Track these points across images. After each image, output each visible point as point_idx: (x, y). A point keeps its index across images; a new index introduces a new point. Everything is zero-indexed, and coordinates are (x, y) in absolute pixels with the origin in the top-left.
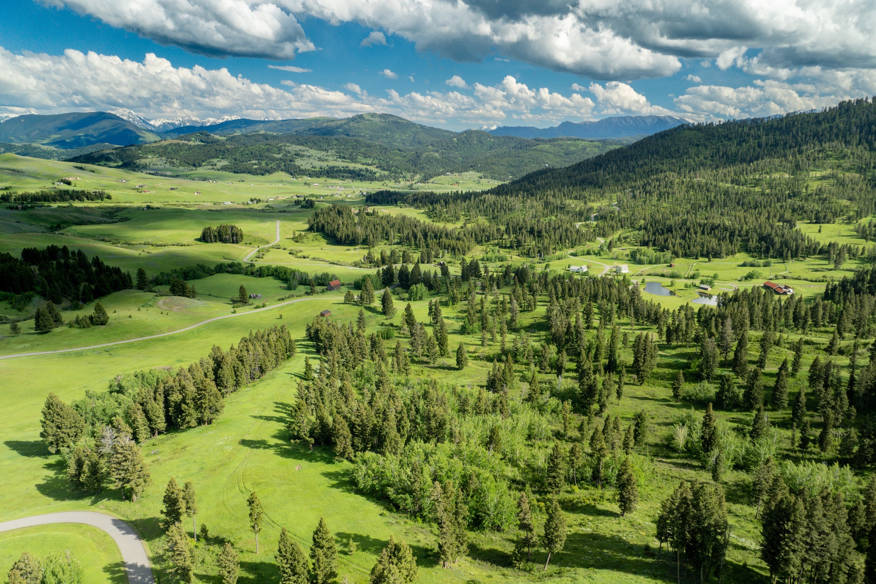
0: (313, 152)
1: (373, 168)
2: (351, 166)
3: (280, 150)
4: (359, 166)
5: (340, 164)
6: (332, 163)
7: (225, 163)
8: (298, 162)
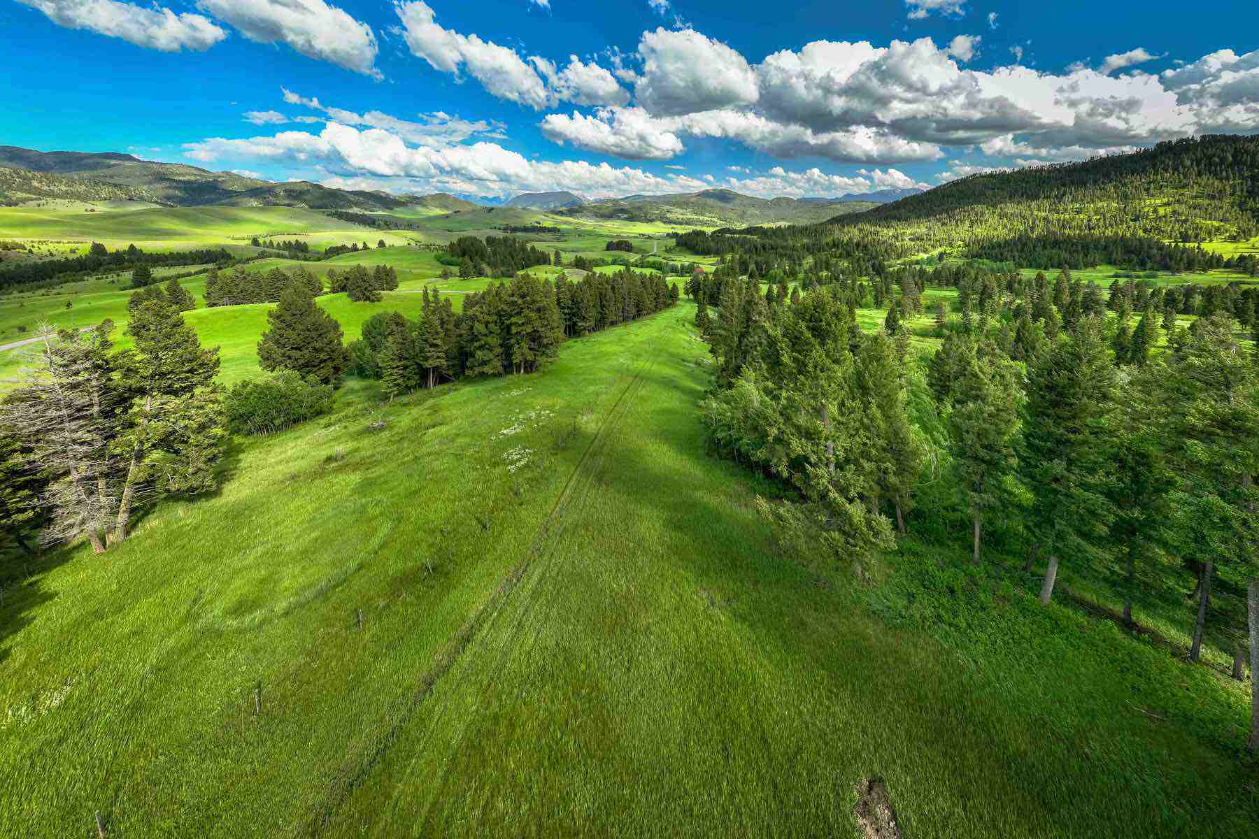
0: (678, 210)
1: (715, 220)
2: (701, 218)
3: (658, 209)
4: (706, 218)
5: (694, 217)
6: (689, 216)
7: (626, 216)
8: (668, 215)
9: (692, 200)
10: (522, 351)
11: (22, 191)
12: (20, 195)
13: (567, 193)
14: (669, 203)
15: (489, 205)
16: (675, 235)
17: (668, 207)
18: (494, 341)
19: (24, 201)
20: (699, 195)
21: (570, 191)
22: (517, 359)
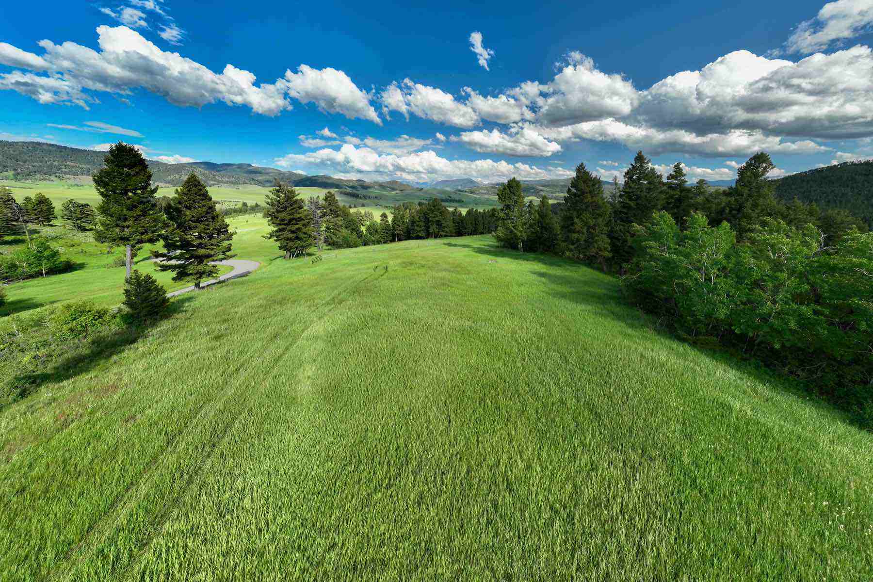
0: (549, 190)
3: (533, 189)
6: (557, 194)
8: (541, 193)
10: (433, 228)
11: (213, 180)
12: (212, 182)
13: (471, 179)
14: (542, 185)
15: (420, 187)
17: (541, 188)
18: (422, 224)
19: (214, 185)
21: (473, 178)
22: (431, 231)
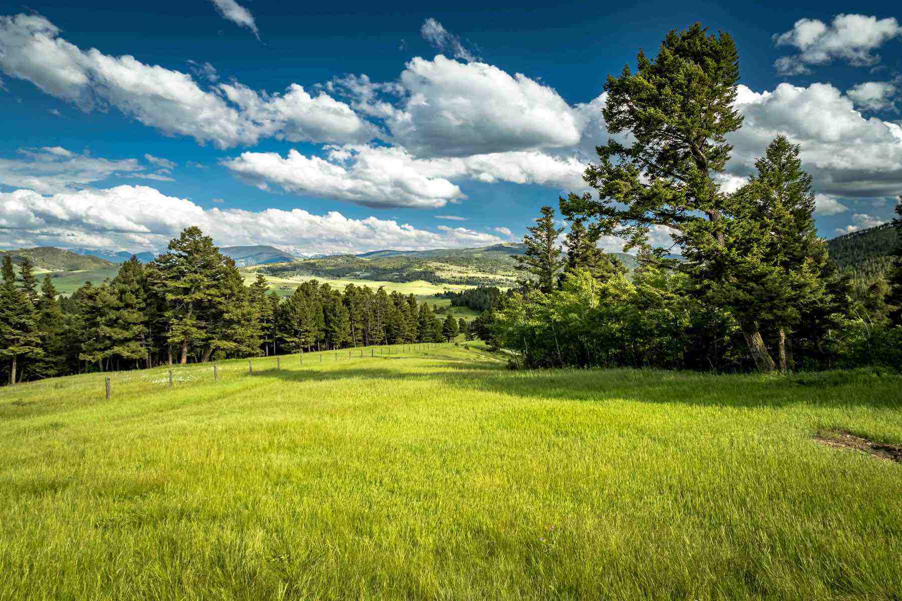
0: (453, 267)
1: (513, 278)
2: (492, 277)
3: (421, 266)
4: (498, 277)
5: (480, 275)
7: (367, 274)
9: (475, 255)
13: (270, 248)
14: (438, 260)
16: (449, 295)
17: (438, 264)
20: (488, 249)
21: (274, 246)
